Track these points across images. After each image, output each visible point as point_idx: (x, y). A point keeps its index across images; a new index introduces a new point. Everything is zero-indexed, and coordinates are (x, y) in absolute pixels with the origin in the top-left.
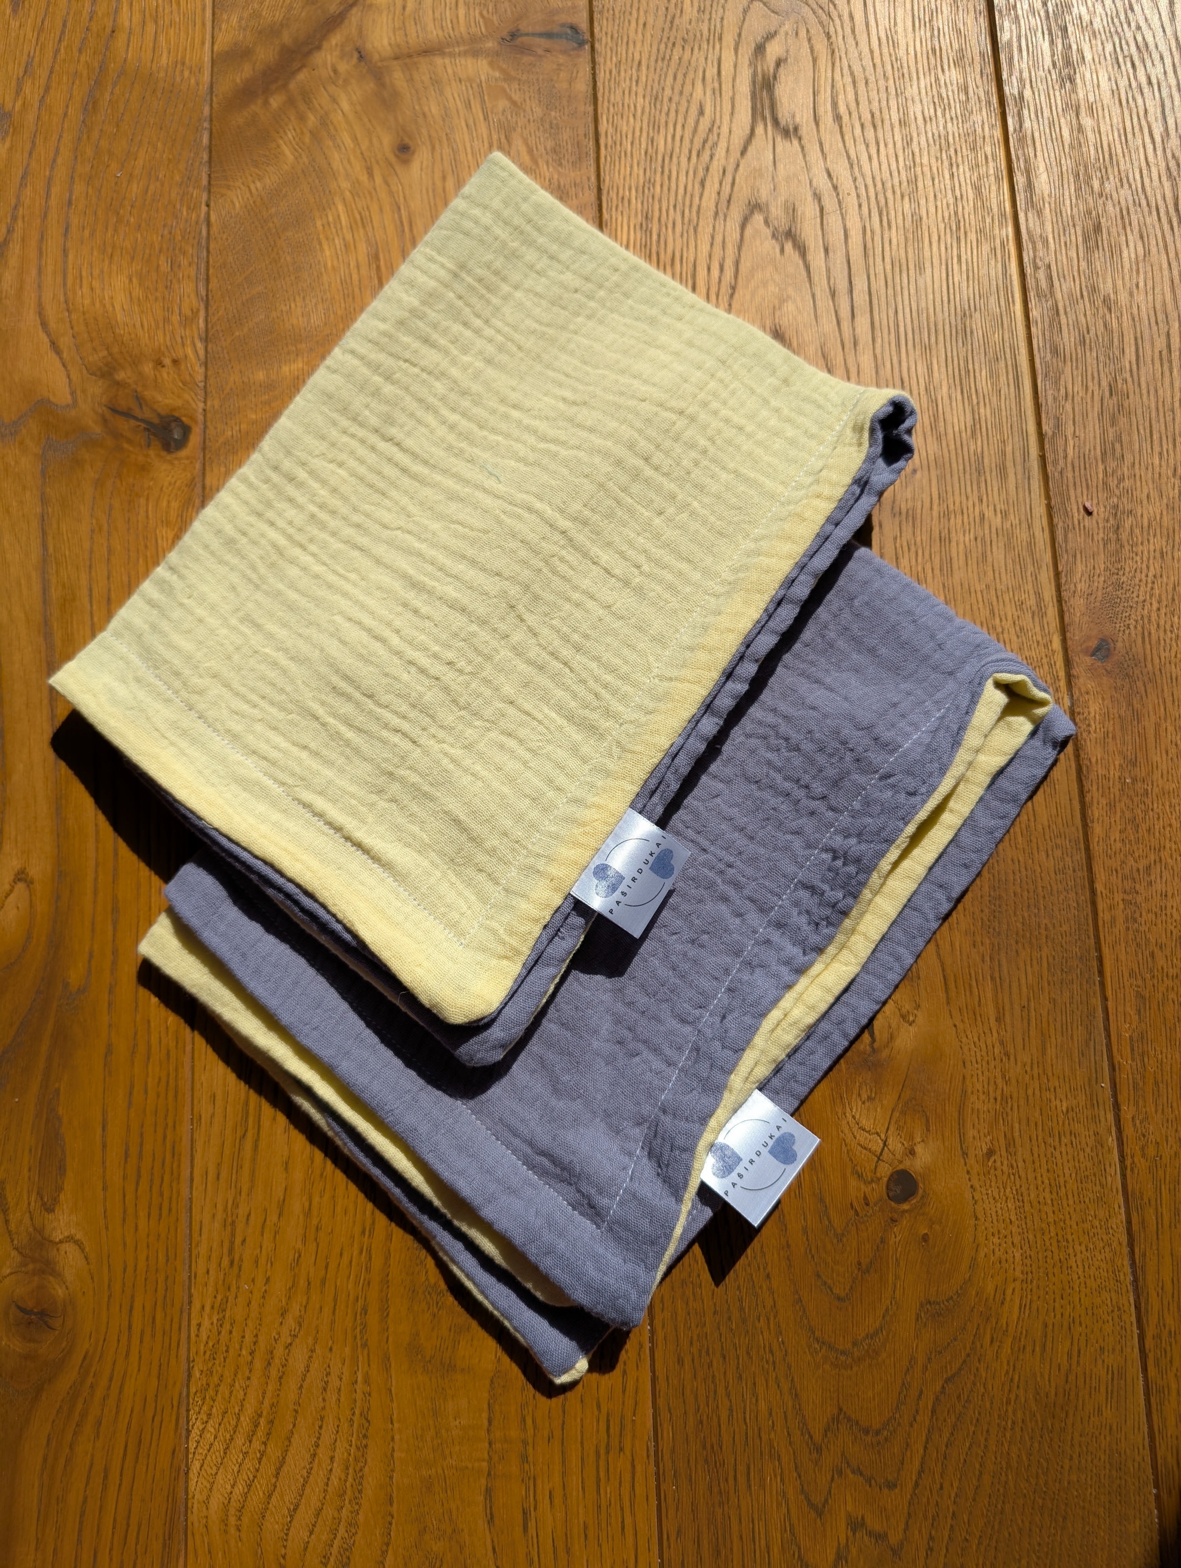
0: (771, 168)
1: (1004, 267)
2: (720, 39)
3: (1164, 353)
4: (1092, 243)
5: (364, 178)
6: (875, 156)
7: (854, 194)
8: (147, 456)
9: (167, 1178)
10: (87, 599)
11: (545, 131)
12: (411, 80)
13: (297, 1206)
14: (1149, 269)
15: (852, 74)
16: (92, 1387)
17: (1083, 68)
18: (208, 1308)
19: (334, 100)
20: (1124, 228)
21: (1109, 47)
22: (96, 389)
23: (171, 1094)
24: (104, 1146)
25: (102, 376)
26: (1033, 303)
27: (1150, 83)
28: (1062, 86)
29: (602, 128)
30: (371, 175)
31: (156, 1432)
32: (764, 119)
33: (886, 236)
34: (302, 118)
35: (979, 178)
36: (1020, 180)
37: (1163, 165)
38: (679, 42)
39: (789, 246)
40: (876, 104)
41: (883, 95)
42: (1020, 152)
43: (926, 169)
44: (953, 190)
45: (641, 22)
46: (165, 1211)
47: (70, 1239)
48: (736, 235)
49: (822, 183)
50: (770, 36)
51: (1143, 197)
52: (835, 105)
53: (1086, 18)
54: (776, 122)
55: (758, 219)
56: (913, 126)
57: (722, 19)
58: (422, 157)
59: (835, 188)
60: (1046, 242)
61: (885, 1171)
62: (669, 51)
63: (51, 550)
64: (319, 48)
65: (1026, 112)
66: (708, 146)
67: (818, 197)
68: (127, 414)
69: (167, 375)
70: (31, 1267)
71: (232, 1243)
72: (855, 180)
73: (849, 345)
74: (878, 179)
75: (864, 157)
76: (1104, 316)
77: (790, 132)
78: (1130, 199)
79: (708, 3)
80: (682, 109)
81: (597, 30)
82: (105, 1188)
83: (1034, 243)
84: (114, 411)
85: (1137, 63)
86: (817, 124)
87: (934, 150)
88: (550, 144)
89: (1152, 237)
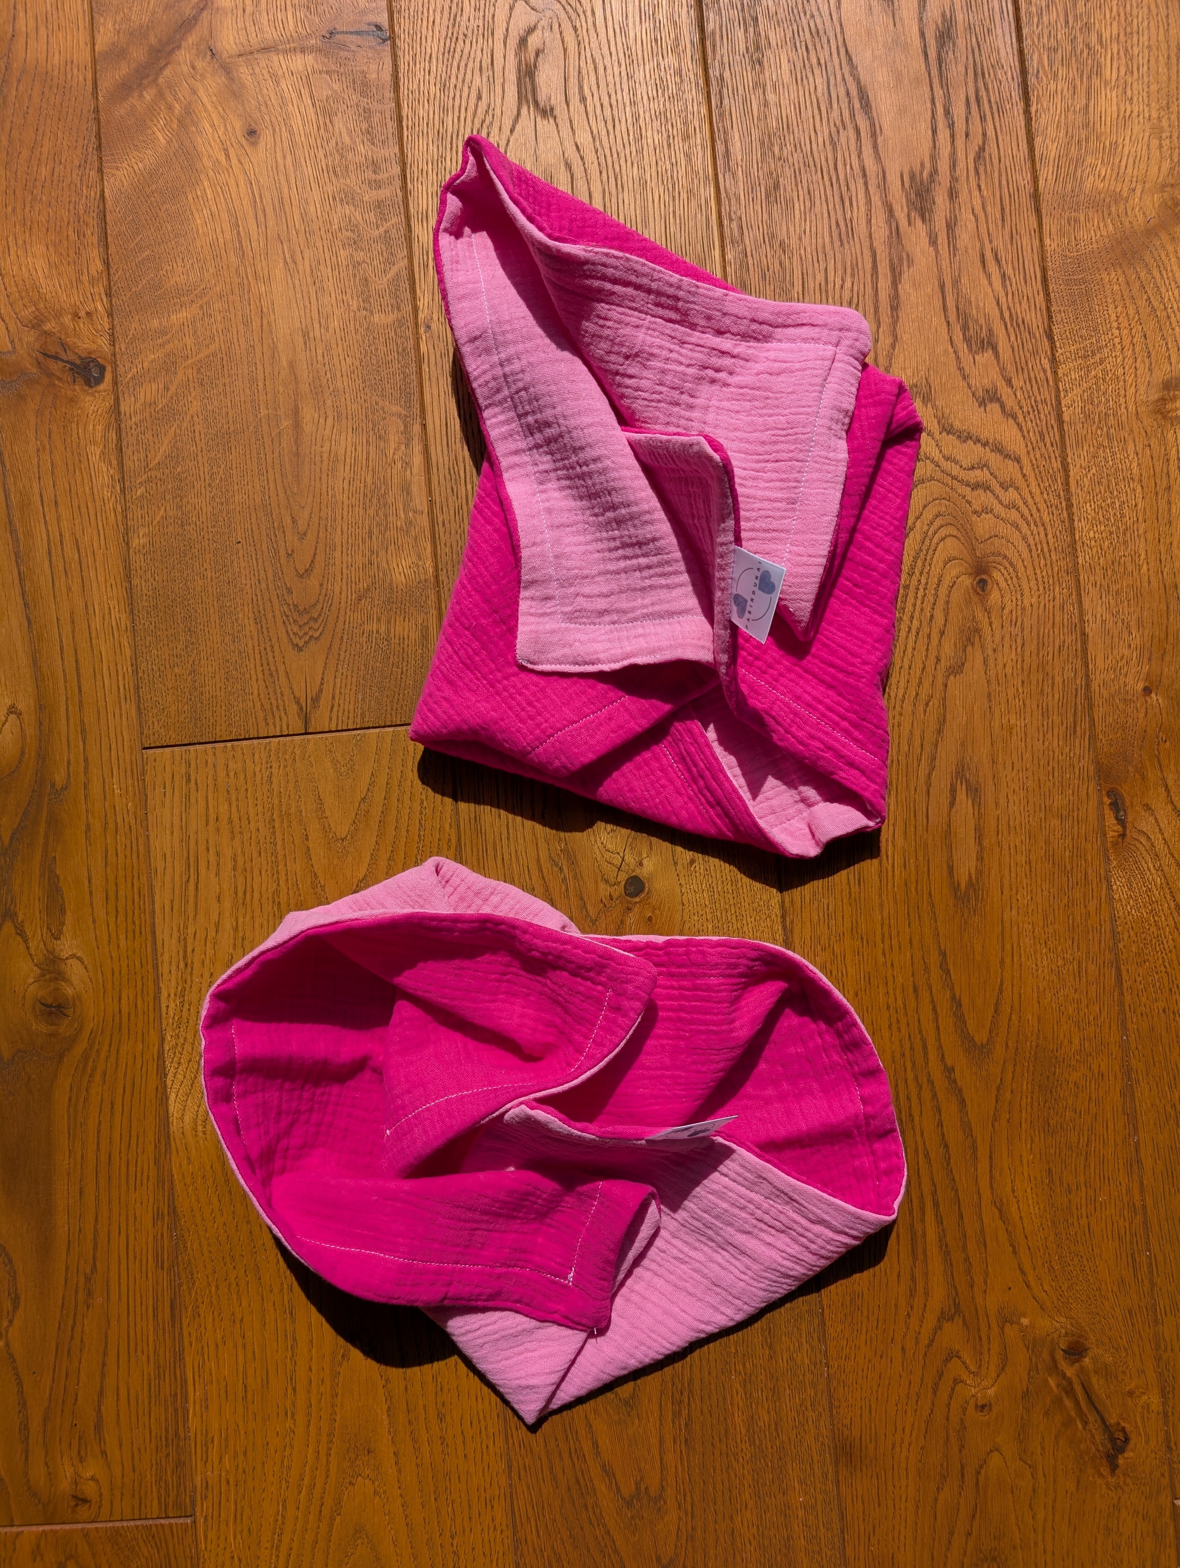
0: (533, 142)
1: (707, 219)
2: (493, 34)
3: (823, 284)
4: (772, 199)
5: (222, 159)
6: (611, 131)
7: (596, 163)
8: (74, 390)
9: (136, 911)
10: (39, 503)
11: (359, 115)
12: (253, 74)
13: (227, 924)
14: (813, 218)
15: (594, 61)
16: (98, 1051)
17: (769, 52)
18: (172, 996)
19: (194, 92)
20: (797, 185)
21: (789, 35)
22: (30, 337)
23: (135, 855)
24: (91, 893)
25: (33, 327)
26: (728, 248)
27: (819, 63)
28: (753, 68)
29: (404, 114)
30: (227, 156)
31: (144, 1077)
32: (528, 102)
33: (620, 196)
34: (170, 108)
35: (690, 147)
36: (720, 148)
37: (826, 132)
38: (461, 37)
40: (611, 86)
41: (617, 79)
42: (720, 125)
43: (650, 141)
44: (670, 158)
45: (431, 19)
46: (137, 934)
47: (73, 956)
49: (571, 153)
50: (531, 30)
51: (811, 159)
52: (581, 88)
53: (772, 9)
54: (536, 103)
56: (640, 105)
57: (494, 16)
58: (266, 138)
59: (582, 158)
61: (623, 877)
62: (453, 45)
63: (8, 467)
64: (179, 47)
65: (725, 90)
66: (485, 126)
67: (568, 166)
68: (56, 358)
69: (83, 326)
70: (48, 976)
71: (185, 952)
72: (597, 152)
74: (614, 150)
75: (604, 132)
76: (780, 256)
77: (547, 112)
78: (801, 161)
79: (482, 3)
80: (465, 94)
81: (396, 29)
82: (94, 922)
83: (729, 200)
84: (45, 354)
85: (810, 47)
86: (568, 105)
87: (656, 124)
88: (364, 126)
89: (817, 193)
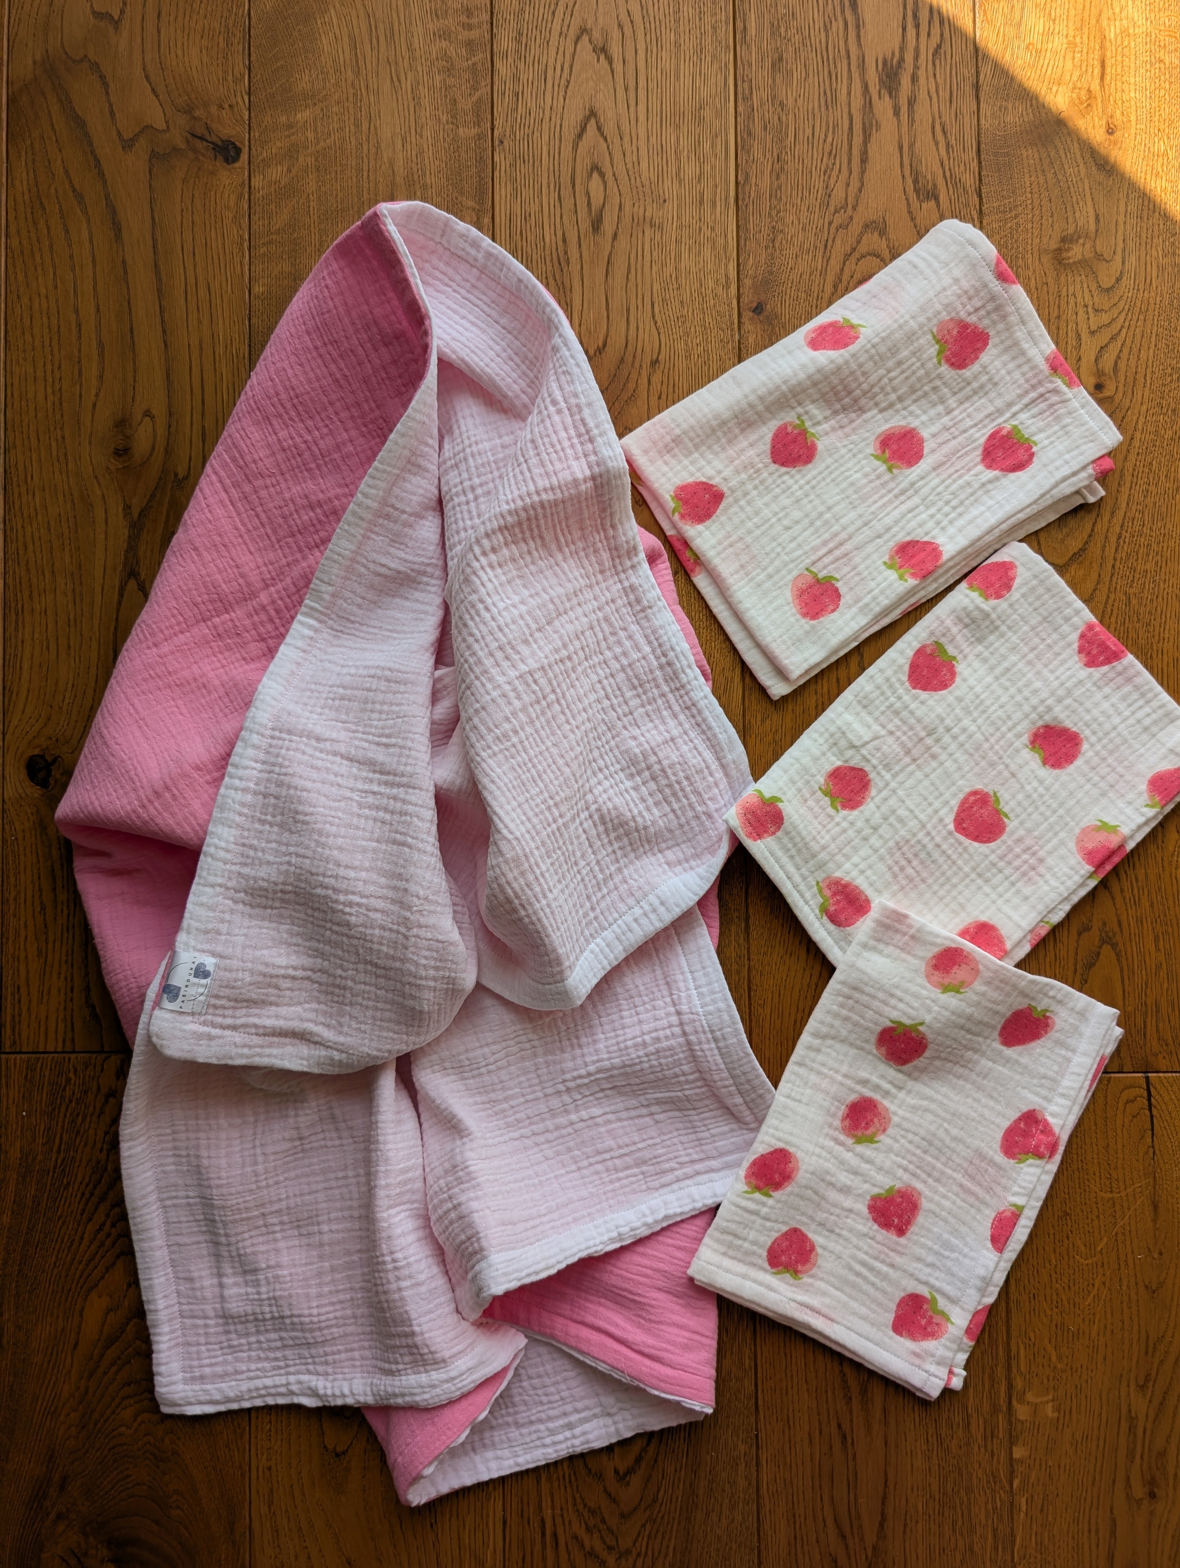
39: (602, 57)
48: (572, 49)
55: (585, 38)
60: (750, 65)
73: (633, 122)
